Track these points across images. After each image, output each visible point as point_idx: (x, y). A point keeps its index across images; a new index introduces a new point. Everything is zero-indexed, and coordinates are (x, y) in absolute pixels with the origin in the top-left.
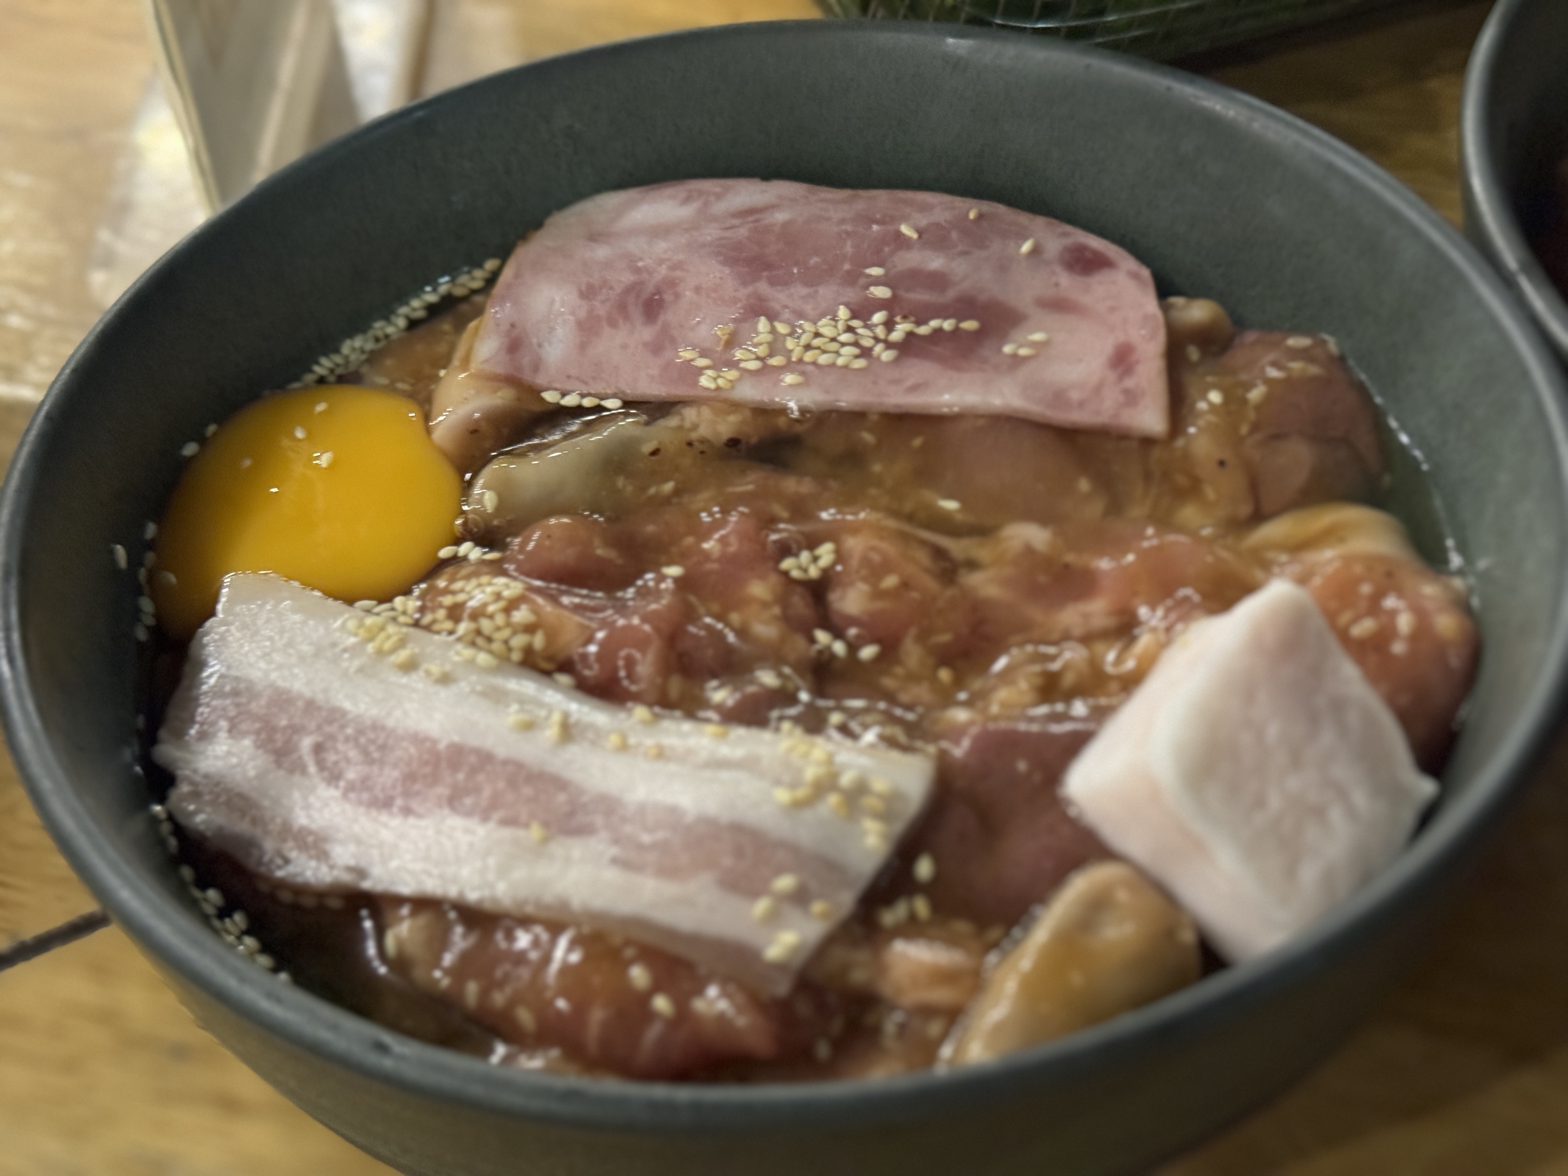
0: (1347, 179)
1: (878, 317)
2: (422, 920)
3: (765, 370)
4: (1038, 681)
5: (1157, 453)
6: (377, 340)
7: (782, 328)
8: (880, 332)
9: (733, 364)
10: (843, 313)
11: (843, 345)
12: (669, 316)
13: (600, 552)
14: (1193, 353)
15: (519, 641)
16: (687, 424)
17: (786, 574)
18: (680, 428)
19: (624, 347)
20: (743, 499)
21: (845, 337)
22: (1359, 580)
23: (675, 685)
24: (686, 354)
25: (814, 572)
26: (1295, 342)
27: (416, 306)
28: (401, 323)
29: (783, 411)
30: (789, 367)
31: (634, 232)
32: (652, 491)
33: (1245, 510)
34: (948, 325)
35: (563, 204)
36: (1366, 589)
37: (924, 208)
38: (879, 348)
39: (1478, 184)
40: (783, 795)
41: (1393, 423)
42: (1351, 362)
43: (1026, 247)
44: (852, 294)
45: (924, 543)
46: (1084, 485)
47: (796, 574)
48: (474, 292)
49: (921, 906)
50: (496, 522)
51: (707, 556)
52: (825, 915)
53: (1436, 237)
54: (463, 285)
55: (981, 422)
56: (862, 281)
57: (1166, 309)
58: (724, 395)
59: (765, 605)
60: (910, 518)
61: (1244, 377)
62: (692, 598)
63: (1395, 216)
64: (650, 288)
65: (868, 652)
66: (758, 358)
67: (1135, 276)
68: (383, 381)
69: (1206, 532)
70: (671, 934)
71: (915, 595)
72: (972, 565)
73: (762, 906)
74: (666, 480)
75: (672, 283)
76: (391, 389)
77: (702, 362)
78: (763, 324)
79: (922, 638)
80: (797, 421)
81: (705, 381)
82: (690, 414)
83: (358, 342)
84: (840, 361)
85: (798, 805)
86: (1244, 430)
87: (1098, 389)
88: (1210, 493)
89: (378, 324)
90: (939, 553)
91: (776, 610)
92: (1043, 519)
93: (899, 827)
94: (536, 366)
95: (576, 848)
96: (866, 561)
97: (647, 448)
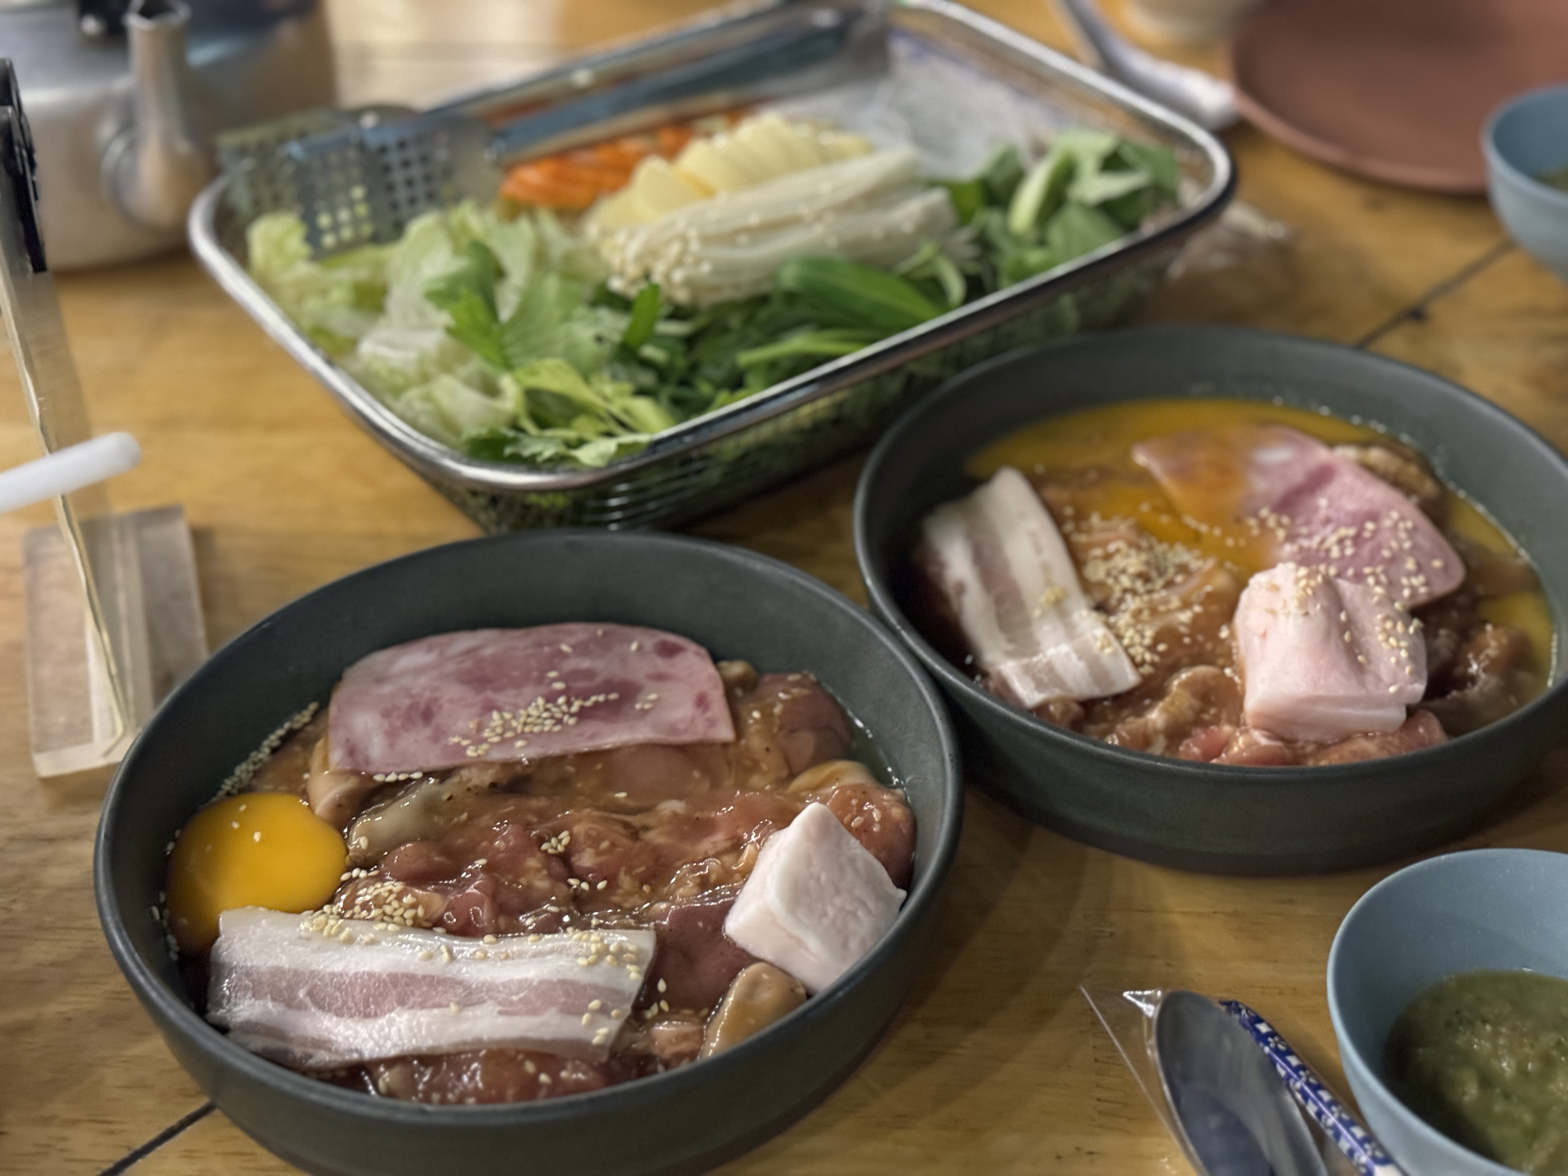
0: (802, 588)
1: (561, 700)
2: (397, 1070)
3: (503, 741)
4: (698, 881)
5: (732, 750)
6: (255, 763)
7: (507, 716)
8: (565, 708)
9: (485, 740)
10: (540, 701)
11: (545, 719)
12: (439, 719)
13: (436, 859)
14: (739, 692)
15: (409, 914)
16: (464, 779)
17: (546, 851)
18: (461, 782)
19: (416, 741)
20: (507, 816)
21: (545, 715)
22: (851, 799)
23: (502, 921)
24: (456, 739)
25: (560, 848)
26: (793, 678)
27: (273, 739)
28: (267, 750)
29: (519, 762)
30: (517, 737)
31: (403, 673)
32: (456, 820)
33: (785, 773)
34: (601, 698)
35: (351, 663)
36: (854, 802)
37: (571, 633)
38: (566, 718)
39: (869, 582)
40: (582, 961)
41: (850, 713)
42: (824, 684)
43: (634, 646)
44: (543, 690)
45: (617, 821)
46: (697, 774)
47: (550, 851)
48: (306, 725)
49: (664, 1005)
50: (369, 854)
51: (498, 851)
52: (618, 1017)
53: (853, 612)
54: (298, 721)
55: (633, 750)
56: (547, 681)
57: (719, 669)
58: (484, 759)
59: (538, 870)
60: (604, 808)
61: (769, 700)
62: (496, 874)
63: (831, 605)
64: (422, 706)
65: (601, 885)
66: (498, 735)
67: (697, 654)
68: (269, 787)
69: (768, 787)
70: (542, 1042)
71: (619, 849)
72: (646, 828)
73: (586, 1017)
74: (462, 813)
75: (436, 700)
76: (275, 790)
77: (465, 743)
78: (495, 715)
79: (629, 872)
80: (527, 766)
81: (471, 753)
82: (465, 773)
83: (243, 766)
84: (546, 729)
85: (591, 965)
86: (775, 730)
87: (693, 720)
88: (764, 767)
89: (253, 754)
90: (626, 825)
91: (545, 872)
92: (679, 797)
93: (645, 967)
94: (367, 761)
95: (479, 1011)
96: (588, 836)
97: (445, 797)
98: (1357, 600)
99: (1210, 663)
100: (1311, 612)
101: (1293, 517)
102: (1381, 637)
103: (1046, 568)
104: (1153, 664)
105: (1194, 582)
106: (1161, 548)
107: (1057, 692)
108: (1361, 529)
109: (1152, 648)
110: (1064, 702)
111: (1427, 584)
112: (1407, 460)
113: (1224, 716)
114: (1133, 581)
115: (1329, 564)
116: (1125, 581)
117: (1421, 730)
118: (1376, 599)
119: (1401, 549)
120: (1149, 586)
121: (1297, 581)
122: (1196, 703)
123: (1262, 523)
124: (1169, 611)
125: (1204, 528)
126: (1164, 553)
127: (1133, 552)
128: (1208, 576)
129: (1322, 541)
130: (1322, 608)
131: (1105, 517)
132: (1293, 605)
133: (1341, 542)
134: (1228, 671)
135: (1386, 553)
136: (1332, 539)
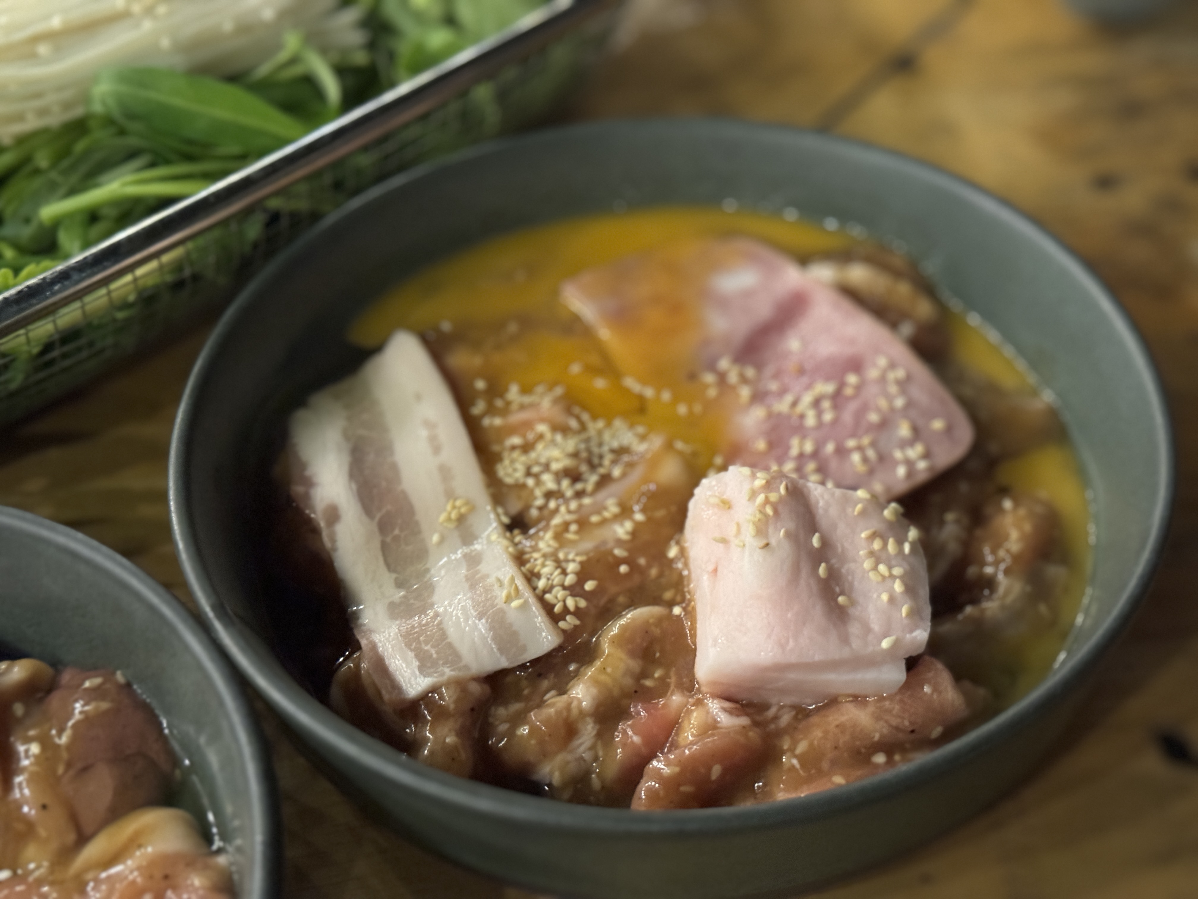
14: (19, 709)
26: (94, 681)
33: (71, 838)
42: (135, 687)
88: (42, 831)
98: (833, 511)
99: (656, 601)
100: (773, 542)
101: (759, 367)
102: (867, 564)
103: (445, 473)
104: (578, 613)
105: (636, 475)
106: (595, 426)
107: (448, 673)
108: (842, 385)
109: (575, 590)
110: (460, 684)
111: (927, 455)
112: (896, 274)
113: (673, 680)
114: (558, 482)
115: (803, 437)
116: (549, 482)
117: (927, 689)
118: (859, 507)
119: (892, 409)
120: (579, 486)
121: (753, 494)
122: (635, 665)
123: (722, 377)
124: (604, 522)
125: (649, 392)
126: (600, 433)
127: (559, 438)
128: (654, 463)
129: (794, 404)
130: (788, 534)
131: (526, 390)
132: (749, 531)
133: (816, 403)
134: (677, 610)
135: (873, 417)
136: (807, 399)
